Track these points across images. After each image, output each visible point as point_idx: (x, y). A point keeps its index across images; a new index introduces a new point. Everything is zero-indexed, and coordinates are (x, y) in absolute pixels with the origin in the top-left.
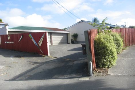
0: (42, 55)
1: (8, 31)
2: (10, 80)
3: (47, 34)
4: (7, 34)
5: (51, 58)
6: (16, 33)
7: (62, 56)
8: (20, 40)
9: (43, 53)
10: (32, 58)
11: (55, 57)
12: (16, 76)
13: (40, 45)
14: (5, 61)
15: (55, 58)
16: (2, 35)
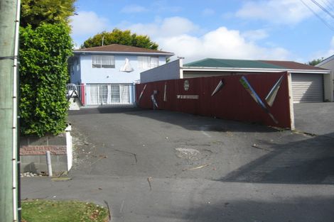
0: (276, 128)
1: (184, 71)
2: (223, 180)
3: (290, 78)
4: (182, 77)
5: (301, 136)
6: (205, 76)
7: (328, 132)
8: (214, 92)
9: (277, 122)
10: (252, 133)
11: (310, 134)
12: (233, 172)
13: (270, 103)
14: (193, 139)
15: (310, 137)
16: (168, 81)
